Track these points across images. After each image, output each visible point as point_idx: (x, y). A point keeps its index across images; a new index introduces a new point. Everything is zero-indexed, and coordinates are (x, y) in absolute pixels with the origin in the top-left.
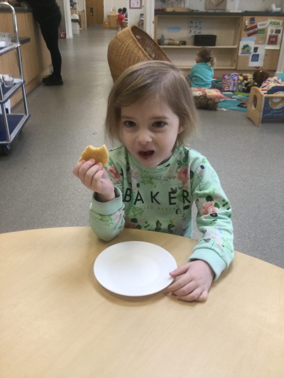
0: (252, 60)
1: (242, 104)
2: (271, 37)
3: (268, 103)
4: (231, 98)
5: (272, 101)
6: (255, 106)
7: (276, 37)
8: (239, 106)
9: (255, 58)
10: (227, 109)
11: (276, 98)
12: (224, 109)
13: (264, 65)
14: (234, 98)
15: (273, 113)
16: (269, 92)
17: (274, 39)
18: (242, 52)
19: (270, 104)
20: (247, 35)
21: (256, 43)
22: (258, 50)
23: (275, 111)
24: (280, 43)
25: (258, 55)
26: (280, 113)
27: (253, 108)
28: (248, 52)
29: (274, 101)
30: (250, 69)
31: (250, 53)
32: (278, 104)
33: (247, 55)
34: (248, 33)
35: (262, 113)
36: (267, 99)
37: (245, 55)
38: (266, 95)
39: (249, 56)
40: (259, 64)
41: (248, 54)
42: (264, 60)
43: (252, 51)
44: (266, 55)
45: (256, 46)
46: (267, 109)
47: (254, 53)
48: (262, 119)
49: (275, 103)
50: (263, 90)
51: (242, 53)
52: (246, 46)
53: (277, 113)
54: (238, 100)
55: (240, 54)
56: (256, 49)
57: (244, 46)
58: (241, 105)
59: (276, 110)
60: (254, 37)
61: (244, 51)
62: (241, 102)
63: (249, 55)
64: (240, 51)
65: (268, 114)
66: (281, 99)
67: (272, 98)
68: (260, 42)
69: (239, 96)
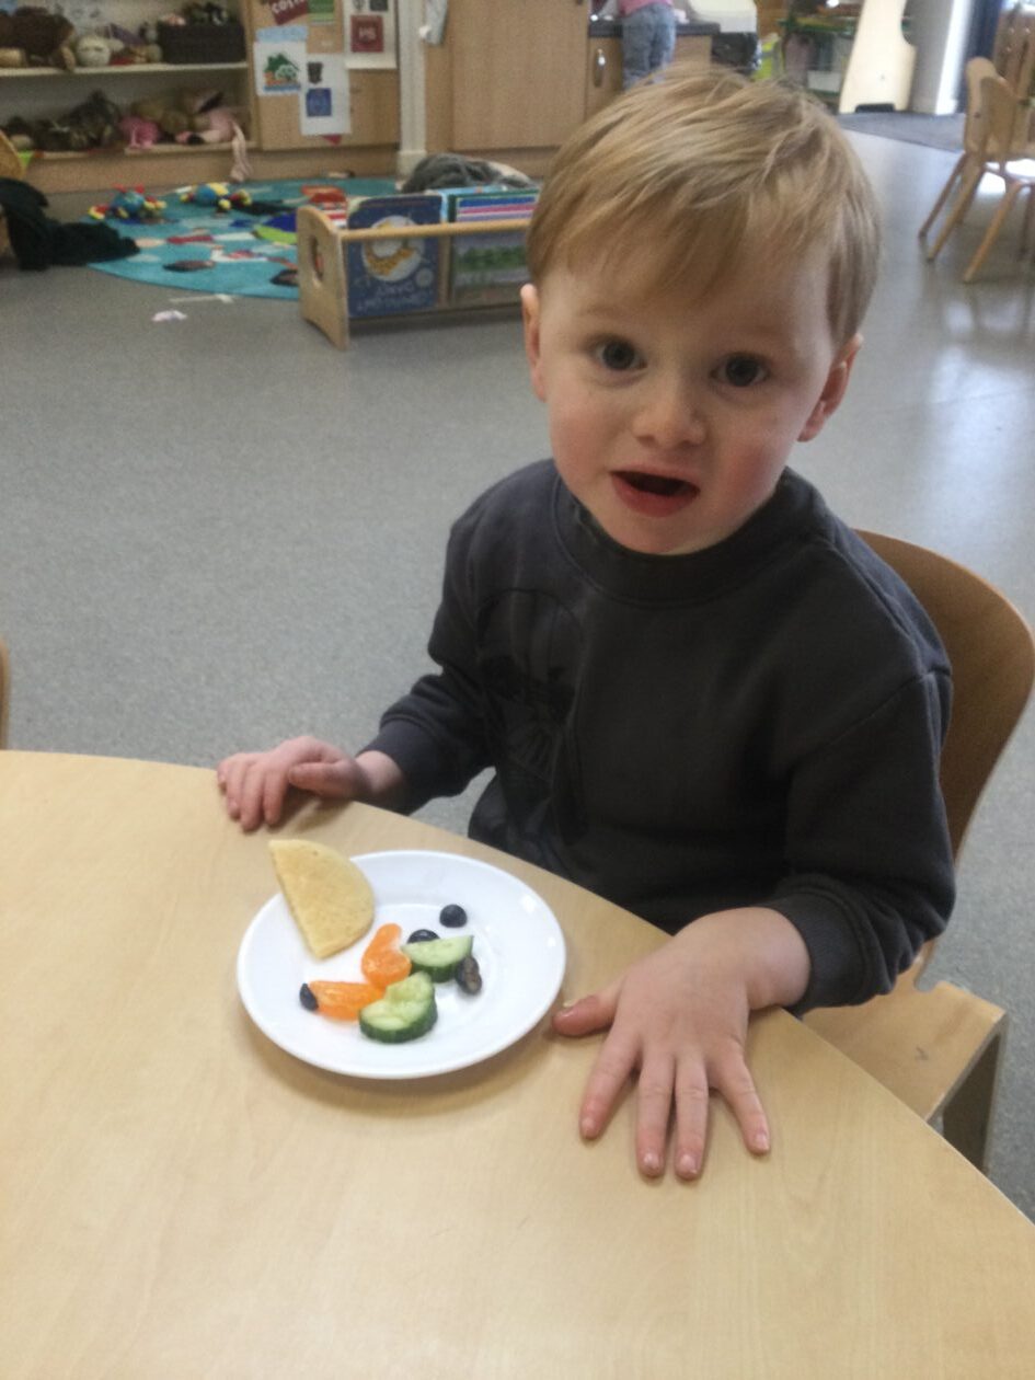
0: (311, 113)
1: (285, 273)
2: (358, 24)
3: (361, 263)
4: (248, 253)
5: (370, 253)
6: (320, 276)
7: (377, 25)
8: (276, 281)
9: (320, 102)
10: (234, 296)
11: (383, 240)
12: (224, 298)
13: (355, 126)
14: (260, 255)
15: (383, 298)
16: (356, 223)
17: (370, 33)
18: (268, 83)
19: (367, 263)
20: (271, 19)
21: (310, 51)
22: (325, 74)
23: (392, 290)
24: (393, 48)
25: (327, 93)
26: (407, 294)
27: (316, 283)
28: (290, 80)
29: (380, 251)
30: (308, 145)
31: (298, 86)
32: (395, 264)
33: (288, 93)
34: (277, 11)
35: (345, 301)
36: (353, 249)
37: (279, 93)
38: (347, 234)
39: (297, 97)
40: (337, 123)
41: (290, 88)
42: (352, 110)
43: (302, 76)
44: (354, 91)
45: (315, 58)
46: (360, 284)
47: (312, 86)
48: (351, 320)
49: (381, 259)
50: (333, 217)
51: (269, 87)
52: (277, 62)
53: (397, 296)
54: (274, 259)
55: (261, 91)
56: (315, 71)
57: (271, 60)
58: (284, 278)
59: (391, 284)
60: (299, 26)
61: (274, 78)
62: (283, 267)
63: (294, 92)
64: (260, 79)
65: (370, 303)
66: (400, 244)
67: (370, 241)
68: (324, 44)
69: (277, 247)
